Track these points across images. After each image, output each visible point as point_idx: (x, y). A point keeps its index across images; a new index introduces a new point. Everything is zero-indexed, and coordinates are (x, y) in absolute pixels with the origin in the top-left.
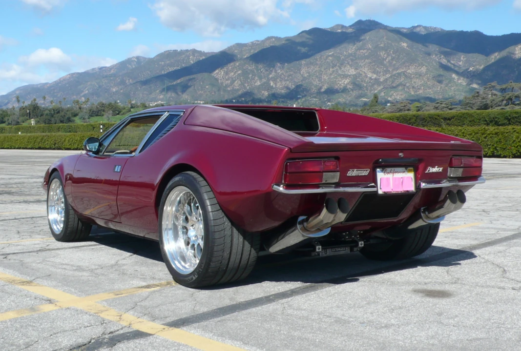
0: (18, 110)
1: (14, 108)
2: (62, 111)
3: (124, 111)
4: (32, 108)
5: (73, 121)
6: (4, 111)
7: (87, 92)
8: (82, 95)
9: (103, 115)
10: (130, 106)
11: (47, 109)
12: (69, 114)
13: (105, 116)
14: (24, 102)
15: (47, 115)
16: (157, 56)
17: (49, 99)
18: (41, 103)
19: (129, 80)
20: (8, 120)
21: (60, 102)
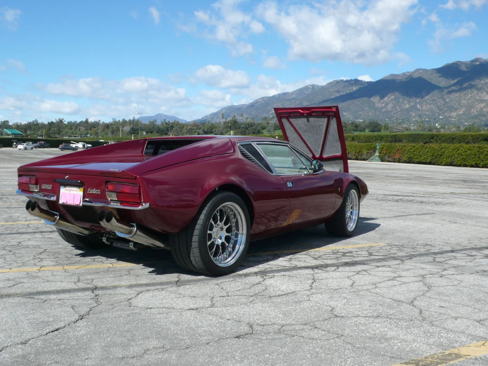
0: (223, 124)
1: (220, 122)
2: (254, 125)
4: (233, 122)
5: (262, 133)
6: (212, 125)
8: (270, 113)
11: (243, 124)
12: (259, 128)
14: (227, 118)
15: (243, 128)
16: (327, 84)
17: (245, 116)
18: (240, 119)
20: (215, 131)
21: (253, 118)
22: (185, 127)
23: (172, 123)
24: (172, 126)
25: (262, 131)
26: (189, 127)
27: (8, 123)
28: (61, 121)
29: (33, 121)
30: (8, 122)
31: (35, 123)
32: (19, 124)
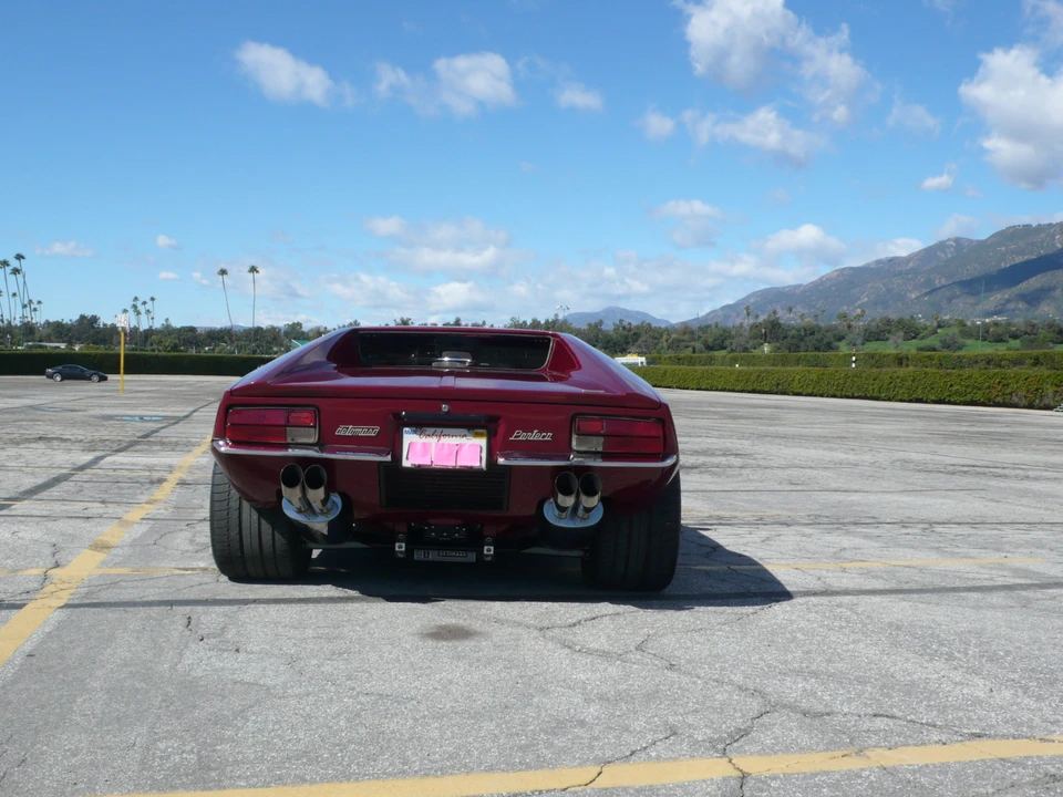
0: (748, 328)
1: (741, 326)
2: (819, 332)
3: (924, 333)
4: (770, 326)
5: (837, 348)
6: (725, 331)
7: (866, 299)
8: (856, 305)
9: (888, 339)
10: (935, 324)
11: (793, 328)
12: (830, 337)
13: (891, 341)
14: (757, 317)
15: (793, 337)
16: (993, 236)
17: (799, 309)
18: (785, 318)
19: (940, 279)
20: (731, 344)
21: (816, 316)
22: (665, 337)
23: (637, 327)
24: (635, 334)
25: (835, 344)
26: (674, 336)
27: (301, 327)
28: (405, 324)
29: (352, 325)
30: (299, 325)
32: (322, 328)
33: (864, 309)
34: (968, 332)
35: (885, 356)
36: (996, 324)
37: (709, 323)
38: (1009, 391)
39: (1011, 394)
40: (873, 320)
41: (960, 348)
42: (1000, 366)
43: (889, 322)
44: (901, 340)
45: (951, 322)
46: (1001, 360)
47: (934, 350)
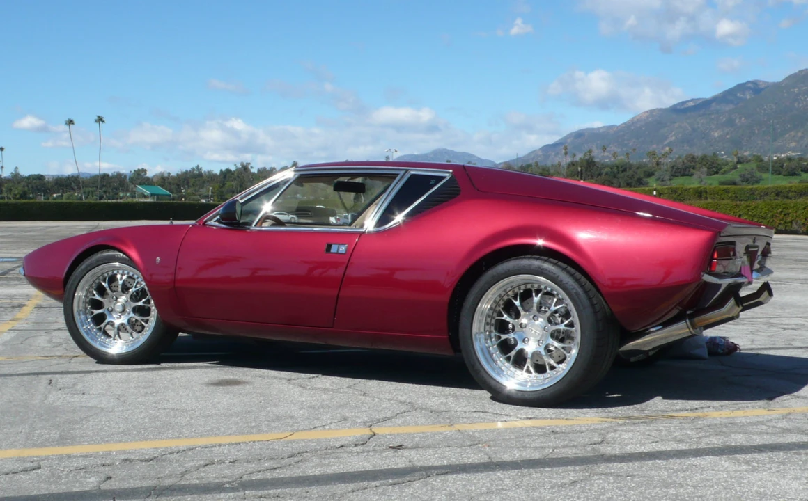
0: (566, 167)
1: (559, 165)
2: (630, 169)
3: (725, 168)
4: (585, 165)
5: (647, 184)
7: (674, 138)
9: (692, 175)
10: (735, 160)
11: (607, 166)
12: (640, 174)
13: (695, 177)
14: (574, 155)
15: (607, 174)
16: (786, 79)
17: (613, 148)
18: (599, 156)
19: (740, 118)
21: (627, 154)
25: (645, 180)
27: (146, 173)
28: (245, 168)
29: (193, 169)
30: (144, 171)
31: (196, 172)
32: (166, 175)
33: (671, 148)
34: (763, 167)
35: (686, 190)
36: (789, 159)
37: (531, 162)
38: (789, 219)
39: (791, 222)
40: (680, 157)
41: (757, 182)
42: (787, 197)
43: (693, 159)
44: (704, 176)
45: (750, 158)
46: (789, 192)
47: (734, 183)
